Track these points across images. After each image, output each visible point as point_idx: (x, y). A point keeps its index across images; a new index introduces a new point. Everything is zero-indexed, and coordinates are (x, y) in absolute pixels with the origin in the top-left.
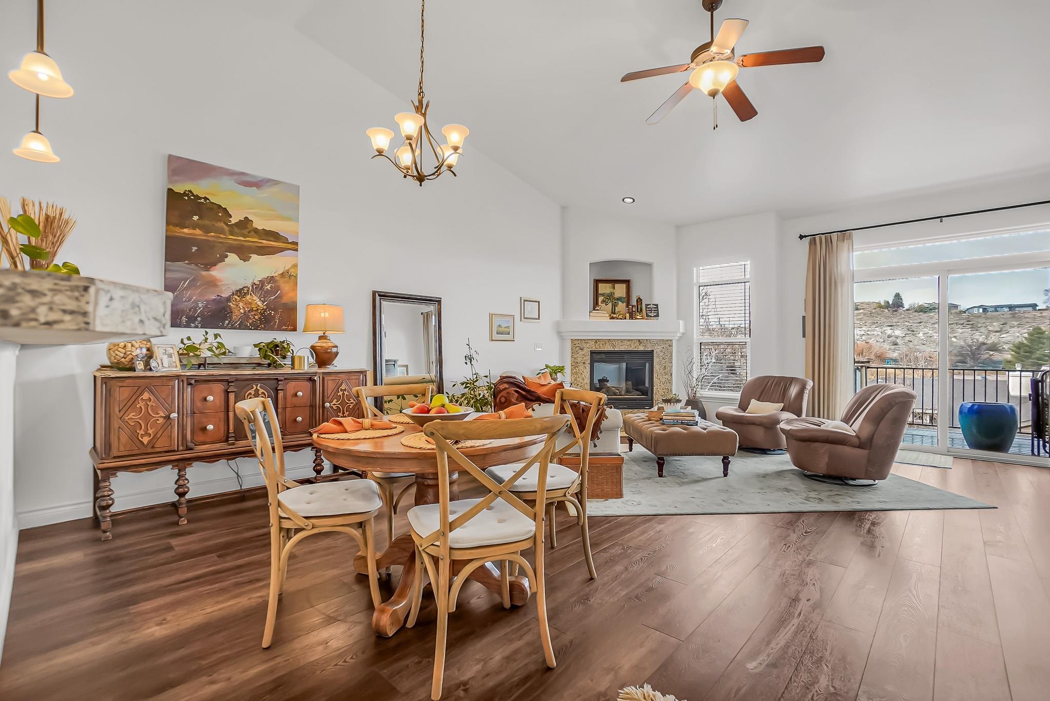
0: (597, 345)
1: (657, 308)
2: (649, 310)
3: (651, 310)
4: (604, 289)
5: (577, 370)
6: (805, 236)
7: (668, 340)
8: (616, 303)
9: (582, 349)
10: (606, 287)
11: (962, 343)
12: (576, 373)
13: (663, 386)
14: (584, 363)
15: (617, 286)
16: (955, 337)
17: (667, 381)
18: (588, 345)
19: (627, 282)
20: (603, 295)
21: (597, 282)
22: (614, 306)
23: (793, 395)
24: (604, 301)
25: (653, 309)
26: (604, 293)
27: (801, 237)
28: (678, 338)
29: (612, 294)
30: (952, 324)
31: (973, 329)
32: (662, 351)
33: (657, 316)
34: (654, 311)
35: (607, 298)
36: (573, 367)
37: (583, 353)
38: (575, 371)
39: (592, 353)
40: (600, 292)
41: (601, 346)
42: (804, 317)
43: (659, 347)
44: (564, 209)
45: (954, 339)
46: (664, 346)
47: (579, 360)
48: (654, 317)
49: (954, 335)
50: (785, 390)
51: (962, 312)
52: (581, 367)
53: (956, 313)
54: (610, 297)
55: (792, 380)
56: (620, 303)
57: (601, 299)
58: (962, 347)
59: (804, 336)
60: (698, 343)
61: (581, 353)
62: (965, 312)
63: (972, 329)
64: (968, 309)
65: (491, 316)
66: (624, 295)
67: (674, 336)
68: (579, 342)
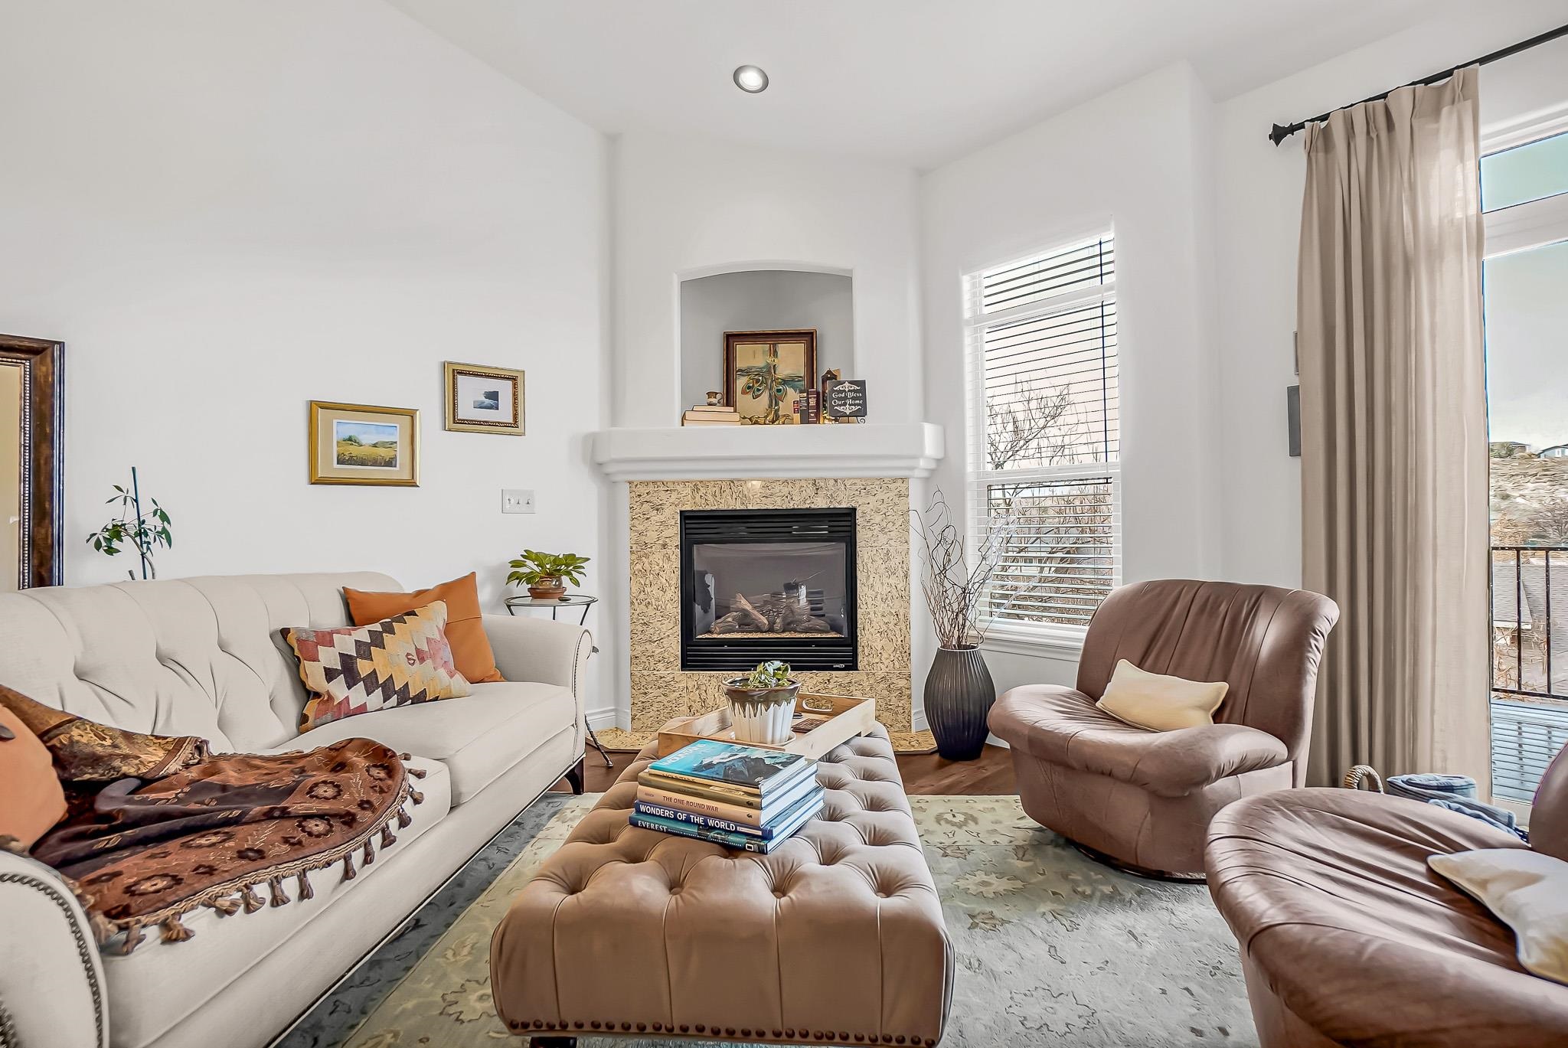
0: (698, 497)
1: (863, 391)
2: (839, 399)
3: (846, 398)
4: (749, 356)
5: (647, 566)
6: (1292, 129)
7: (895, 481)
8: (779, 391)
9: (658, 509)
10: (754, 352)
11: (1536, 505)
12: (644, 572)
13: (882, 607)
14: (664, 546)
15: (783, 348)
16: (1521, 495)
17: (894, 591)
18: (674, 495)
19: (809, 338)
20: (745, 372)
21: (731, 340)
22: (775, 399)
23: (1265, 651)
24: (749, 388)
25: (850, 395)
26: (750, 368)
27: (1278, 134)
28: (925, 474)
29: (771, 369)
30: (1517, 475)
31: (1554, 483)
32: (878, 511)
33: (861, 413)
34: (853, 398)
35: (758, 381)
36: (634, 557)
37: (660, 517)
38: (639, 567)
39: (685, 516)
40: (740, 363)
41: (710, 498)
42: (1293, 393)
43: (871, 499)
44: (612, 141)
45: (1520, 500)
46: (885, 497)
47: (651, 536)
48: (852, 415)
49: (1521, 492)
50: (1237, 629)
51: (1531, 456)
52: (657, 557)
53: (1522, 457)
54: (763, 379)
55: (1259, 595)
56: (790, 391)
57: (741, 382)
58: (1537, 512)
59: (1295, 450)
60: (979, 485)
61: (656, 517)
62: (1539, 456)
63: (1551, 483)
64: (1544, 451)
65: (315, 408)
66: (801, 371)
67: (912, 469)
68: (651, 488)
